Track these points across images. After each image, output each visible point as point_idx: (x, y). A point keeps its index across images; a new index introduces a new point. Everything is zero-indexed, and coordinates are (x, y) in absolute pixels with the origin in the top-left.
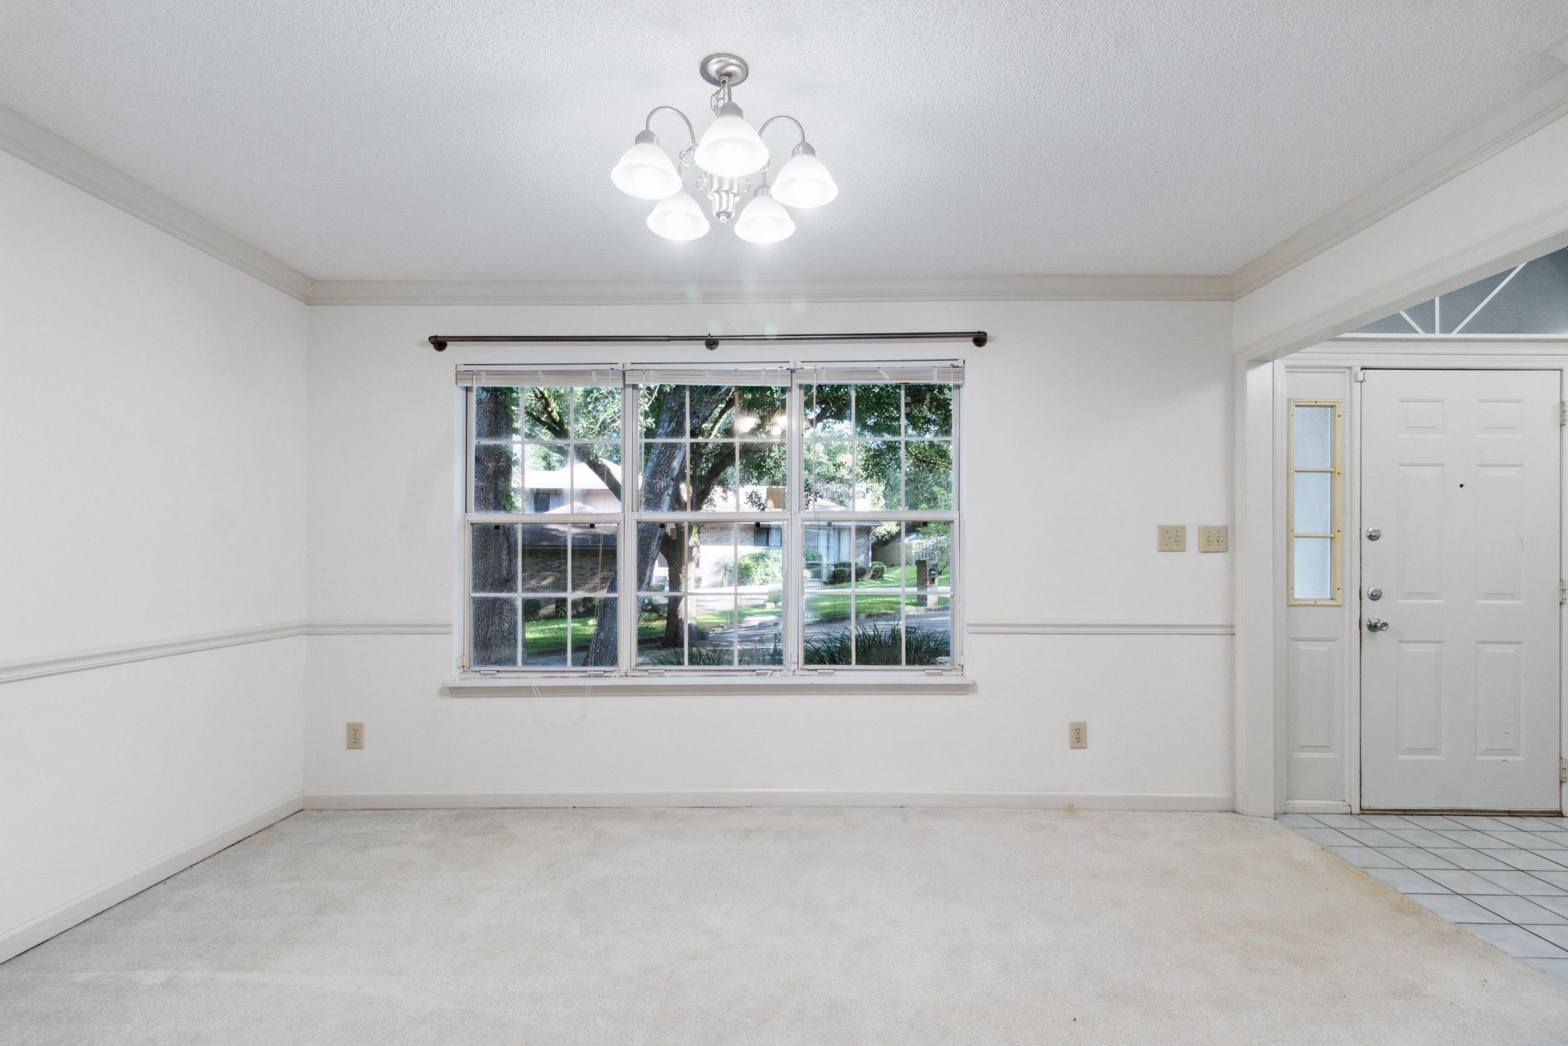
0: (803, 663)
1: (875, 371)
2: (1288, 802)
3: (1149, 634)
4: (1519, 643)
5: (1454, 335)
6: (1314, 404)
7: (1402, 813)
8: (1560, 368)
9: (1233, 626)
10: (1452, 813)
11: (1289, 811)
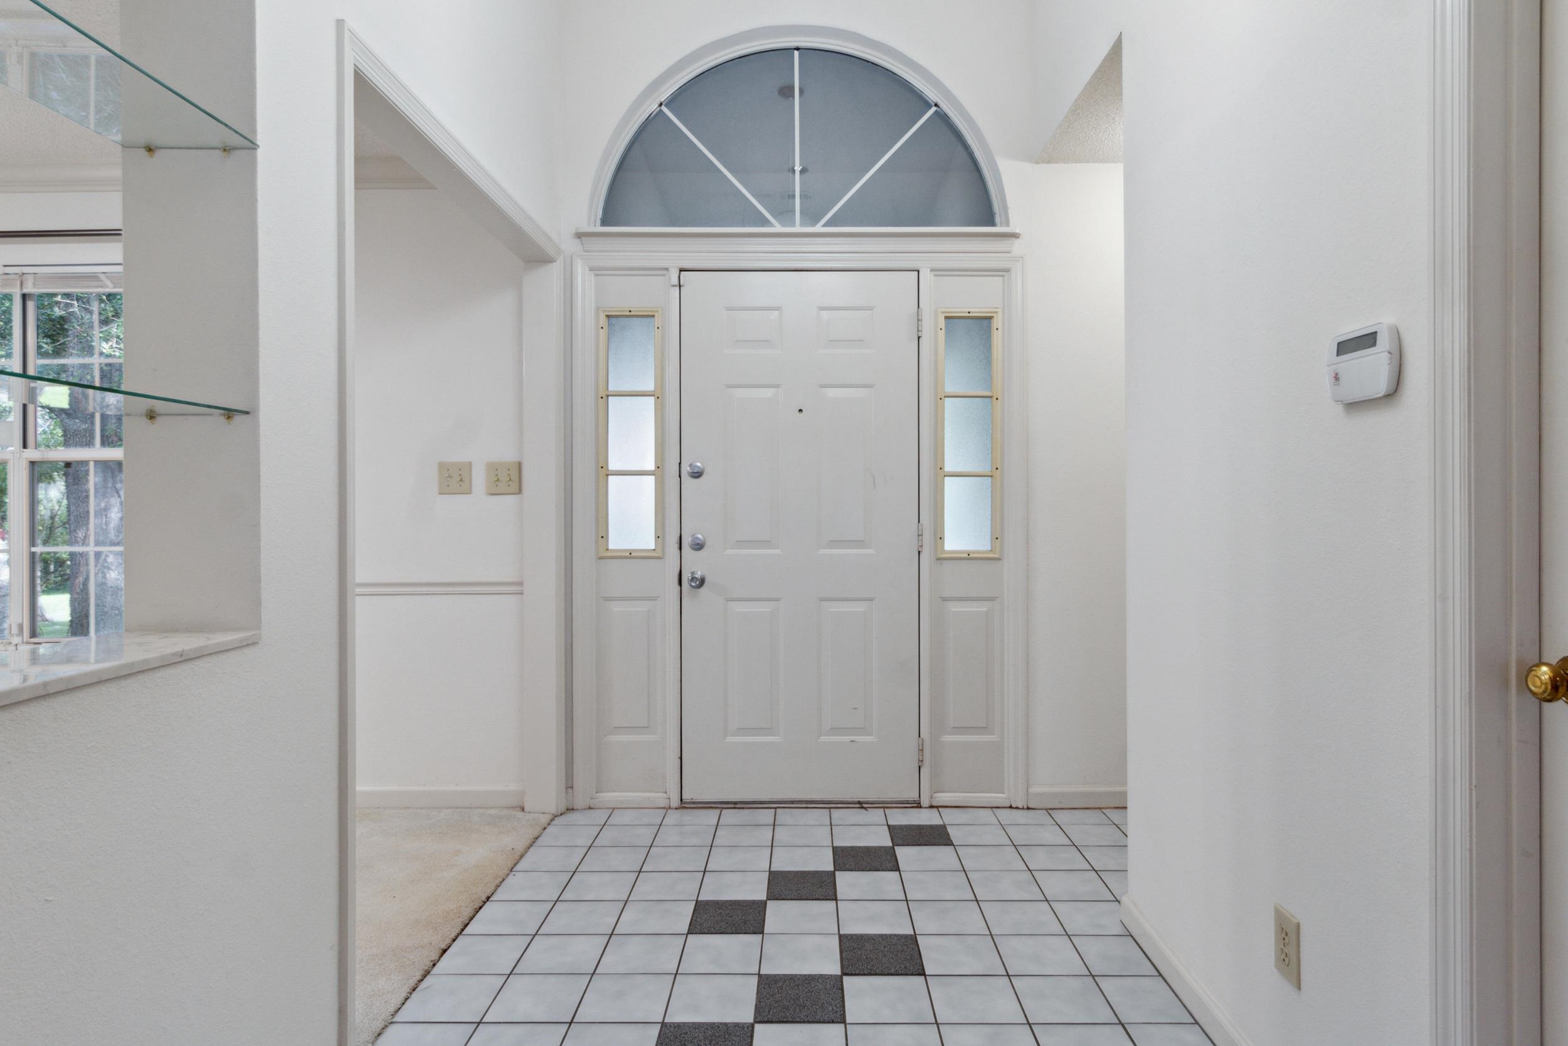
0: (28, 635)
1: (94, 277)
2: (598, 794)
3: (427, 594)
4: (871, 600)
5: (819, 228)
6: (629, 313)
7: (732, 806)
8: (917, 268)
9: (521, 584)
10: (792, 806)
11: (598, 806)
